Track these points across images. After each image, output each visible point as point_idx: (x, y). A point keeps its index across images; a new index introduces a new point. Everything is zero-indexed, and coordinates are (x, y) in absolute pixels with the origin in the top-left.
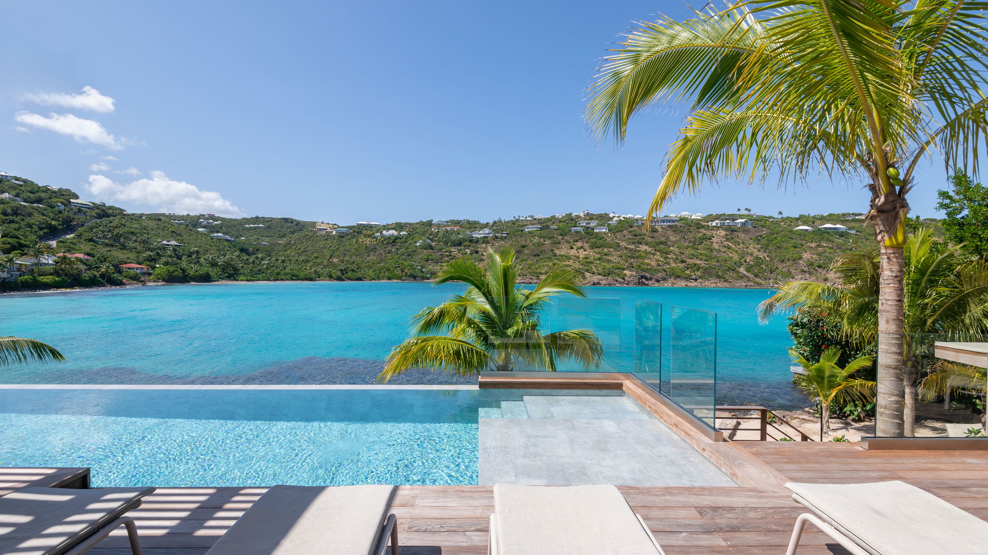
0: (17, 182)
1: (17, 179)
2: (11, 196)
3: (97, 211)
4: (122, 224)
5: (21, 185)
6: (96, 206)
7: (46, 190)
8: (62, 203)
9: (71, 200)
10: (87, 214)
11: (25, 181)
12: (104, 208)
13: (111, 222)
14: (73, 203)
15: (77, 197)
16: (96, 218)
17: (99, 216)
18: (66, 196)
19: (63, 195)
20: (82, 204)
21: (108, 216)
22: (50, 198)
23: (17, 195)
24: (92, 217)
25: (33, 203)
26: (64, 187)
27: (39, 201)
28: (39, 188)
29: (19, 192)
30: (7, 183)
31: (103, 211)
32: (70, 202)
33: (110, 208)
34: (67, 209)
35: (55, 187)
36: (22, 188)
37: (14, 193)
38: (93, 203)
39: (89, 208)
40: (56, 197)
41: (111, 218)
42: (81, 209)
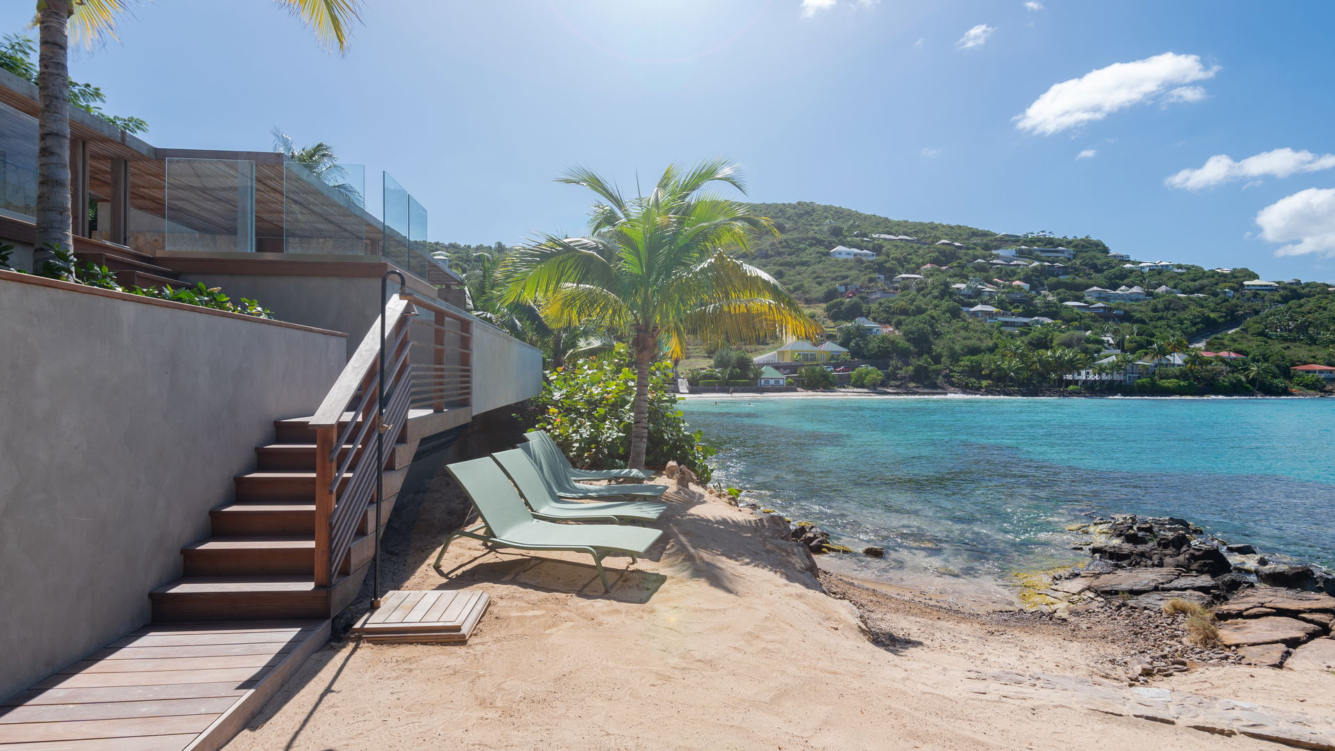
0: (1180, 271)
1: (1180, 267)
2: (1169, 289)
3: (1282, 292)
4: (1320, 307)
5: (1183, 274)
6: (1282, 286)
7: (1213, 274)
8: (1231, 288)
9: (1246, 283)
10: (1266, 298)
11: (1188, 268)
12: (1295, 287)
13: (1301, 306)
14: (1248, 286)
15: (1256, 277)
16: (1279, 302)
17: (1285, 300)
18: (1238, 278)
19: (1235, 277)
20: (1261, 286)
21: (1299, 297)
22: (1217, 284)
23: (1175, 287)
24: (1272, 301)
25: (1192, 293)
26: (1239, 267)
27: (1200, 290)
28: (1204, 273)
29: (1177, 283)
30: (1169, 274)
31: (1295, 290)
32: (1243, 286)
33: (1308, 285)
34: (1237, 295)
35: (1226, 270)
36: (1183, 277)
37: (1172, 283)
38: (1277, 283)
39: (1271, 290)
40: (1225, 281)
41: (1302, 301)
42: (1257, 293)
